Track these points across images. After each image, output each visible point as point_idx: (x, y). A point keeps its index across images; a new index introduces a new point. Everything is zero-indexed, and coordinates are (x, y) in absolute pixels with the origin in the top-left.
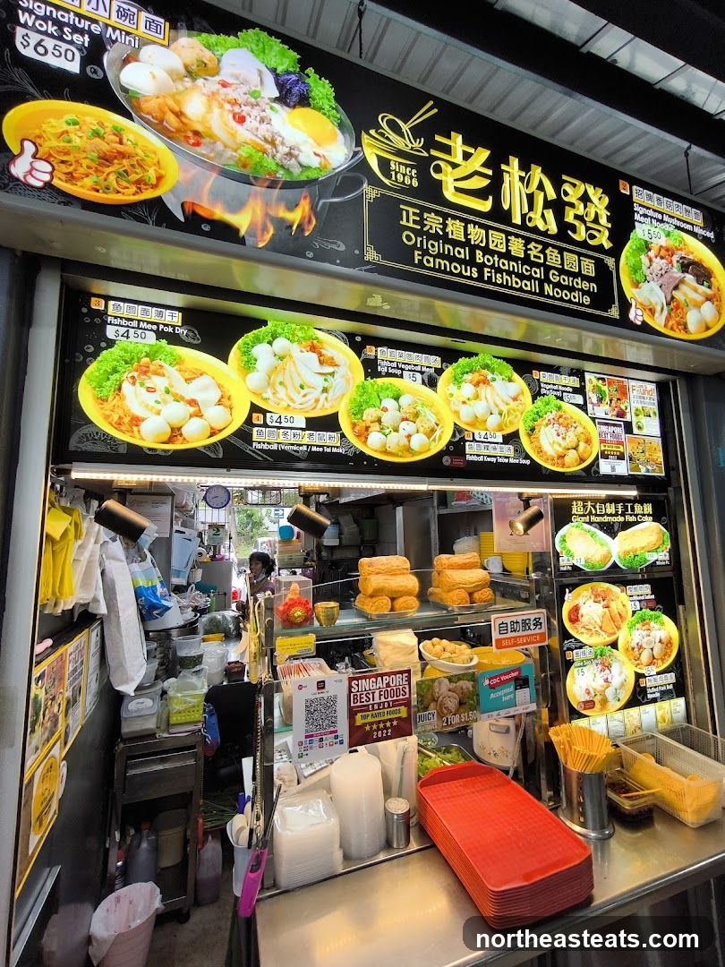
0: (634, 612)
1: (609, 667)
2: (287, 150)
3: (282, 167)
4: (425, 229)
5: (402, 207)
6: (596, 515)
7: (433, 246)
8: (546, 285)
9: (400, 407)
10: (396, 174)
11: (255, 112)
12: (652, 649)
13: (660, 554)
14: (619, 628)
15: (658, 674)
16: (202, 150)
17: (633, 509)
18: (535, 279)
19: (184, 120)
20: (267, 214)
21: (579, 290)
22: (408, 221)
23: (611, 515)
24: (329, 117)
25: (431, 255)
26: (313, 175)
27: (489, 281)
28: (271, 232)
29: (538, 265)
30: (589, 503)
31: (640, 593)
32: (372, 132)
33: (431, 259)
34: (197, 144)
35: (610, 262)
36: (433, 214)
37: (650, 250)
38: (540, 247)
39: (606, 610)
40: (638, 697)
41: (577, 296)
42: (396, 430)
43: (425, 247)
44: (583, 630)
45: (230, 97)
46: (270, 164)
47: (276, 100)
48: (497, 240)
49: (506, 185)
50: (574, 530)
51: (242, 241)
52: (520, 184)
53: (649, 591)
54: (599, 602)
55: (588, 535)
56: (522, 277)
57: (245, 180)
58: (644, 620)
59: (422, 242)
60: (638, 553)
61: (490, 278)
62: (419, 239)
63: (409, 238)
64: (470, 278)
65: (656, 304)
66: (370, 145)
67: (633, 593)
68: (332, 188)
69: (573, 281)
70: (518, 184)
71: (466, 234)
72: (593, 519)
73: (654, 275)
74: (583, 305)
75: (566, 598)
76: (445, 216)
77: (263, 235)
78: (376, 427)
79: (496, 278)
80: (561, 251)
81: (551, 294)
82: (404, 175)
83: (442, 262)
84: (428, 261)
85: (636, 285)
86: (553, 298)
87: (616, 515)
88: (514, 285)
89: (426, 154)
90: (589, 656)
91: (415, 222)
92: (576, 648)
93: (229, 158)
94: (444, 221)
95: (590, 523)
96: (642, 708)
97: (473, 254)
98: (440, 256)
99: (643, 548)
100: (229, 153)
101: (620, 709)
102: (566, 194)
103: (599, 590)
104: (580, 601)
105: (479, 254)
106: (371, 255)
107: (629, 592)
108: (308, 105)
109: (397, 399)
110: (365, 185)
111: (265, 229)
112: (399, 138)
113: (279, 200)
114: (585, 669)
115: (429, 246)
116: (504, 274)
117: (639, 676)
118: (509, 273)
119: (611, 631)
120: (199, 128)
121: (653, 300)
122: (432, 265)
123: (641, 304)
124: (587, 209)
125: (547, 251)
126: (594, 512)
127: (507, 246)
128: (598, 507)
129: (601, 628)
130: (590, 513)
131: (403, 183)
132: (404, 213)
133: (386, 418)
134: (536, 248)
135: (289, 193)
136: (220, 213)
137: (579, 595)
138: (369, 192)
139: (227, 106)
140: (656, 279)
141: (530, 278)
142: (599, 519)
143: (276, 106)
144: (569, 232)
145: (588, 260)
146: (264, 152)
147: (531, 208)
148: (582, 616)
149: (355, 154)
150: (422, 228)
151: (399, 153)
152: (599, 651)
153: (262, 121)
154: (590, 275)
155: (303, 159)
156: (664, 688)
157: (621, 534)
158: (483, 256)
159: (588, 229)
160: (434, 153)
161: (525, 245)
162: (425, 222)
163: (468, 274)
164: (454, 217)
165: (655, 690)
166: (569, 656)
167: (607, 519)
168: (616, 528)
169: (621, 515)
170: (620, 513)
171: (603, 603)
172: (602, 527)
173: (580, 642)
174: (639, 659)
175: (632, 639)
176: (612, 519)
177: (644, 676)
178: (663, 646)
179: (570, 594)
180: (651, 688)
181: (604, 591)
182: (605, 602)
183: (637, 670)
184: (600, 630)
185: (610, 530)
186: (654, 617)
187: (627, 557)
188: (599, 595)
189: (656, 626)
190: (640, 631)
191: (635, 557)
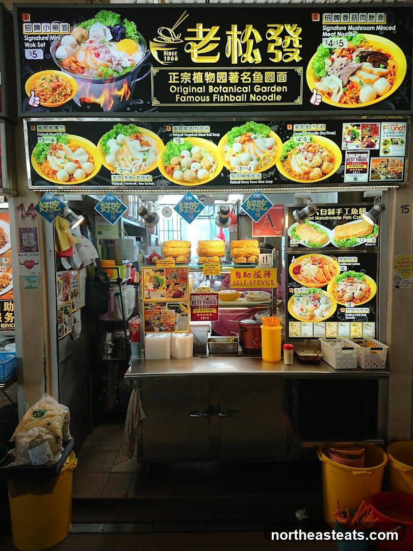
0: (342, 272)
1: (319, 299)
2: (117, 62)
3: (115, 71)
4: (181, 82)
5: (169, 74)
6: (320, 216)
7: (186, 90)
8: (251, 95)
10: (167, 56)
11: (103, 50)
12: (353, 293)
13: (368, 239)
14: (329, 280)
15: (355, 307)
16: (85, 74)
17: (350, 212)
18: (244, 93)
19: (78, 64)
20: (110, 95)
21: (274, 93)
22: (173, 80)
23: (332, 216)
24: (134, 40)
25: (184, 95)
26: (128, 71)
27: (216, 102)
28: (113, 102)
29: (247, 85)
31: (348, 261)
32: (155, 40)
33: (185, 97)
34: (83, 73)
35: (299, 70)
36: (186, 73)
37: (333, 54)
38: (249, 73)
39: (321, 269)
40: (338, 317)
41: (272, 97)
43: (181, 92)
44: (302, 278)
45: (93, 47)
46: (110, 71)
47: (112, 40)
48: (222, 77)
49: (229, 43)
51: (102, 110)
52: (238, 40)
53: (356, 261)
54: (316, 264)
55: (312, 228)
56: (235, 94)
57: (101, 82)
58: (349, 277)
59: (180, 89)
60: (350, 238)
61: (216, 100)
62: (178, 88)
63: (173, 89)
64: (206, 102)
65: (334, 89)
66: (153, 47)
67: (344, 261)
68: (136, 74)
69: (270, 89)
70: (236, 39)
71: (204, 78)
72: (317, 218)
73: (335, 70)
74: (276, 101)
75: (292, 261)
76: (192, 72)
77: (109, 104)
79: (220, 99)
80: (263, 72)
81: (254, 100)
82: (171, 56)
83: (190, 97)
84: (183, 99)
85: (319, 80)
86: (256, 102)
87: (336, 215)
88: (231, 100)
89: (182, 41)
90: (305, 292)
91: (176, 80)
92: (296, 287)
93: (95, 74)
94: (192, 75)
95: (314, 221)
96: (340, 323)
97: (207, 89)
98: (190, 94)
99: (355, 235)
100: (95, 72)
101: (323, 321)
102: (269, 35)
103: (316, 258)
104: (302, 263)
105: (211, 87)
106: (155, 102)
107: (339, 261)
108: (125, 38)
110: (152, 68)
111: (110, 102)
112: (168, 38)
113: (115, 87)
114: (301, 299)
115: (184, 91)
116: (225, 95)
117: (339, 306)
118: (228, 94)
119: (322, 281)
120: (83, 65)
121: (331, 87)
122: (185, 100)
123: (321, 91)
124: (285, 41)
125: (254, 75)
126: (318, 214)
127: (228, 78)
128: (321, 211)
129: (315, 278)
130: (316, 215)
131: (170, 61)
132: (171, 76)
134: (246, 75)
135: (119, 83)
136: (93, 99)
137: (302, 260)
138: (154, 71)
139: (93, 51)
140: (336, 73)
141: (240, 94)
142: (321, 218)
143: (112, 43)
144: (270, 59)
145: (282, 73)
146: (108, 67)
147: (244, 51)
148: (302, 271)
149: (147, 53)
150: (180, 82)
151: (169, 45)
152: (312, 291)
153: (106, 52)
154: (284, 81)
155: (124, 65)
156: (358, 315)
157: (338, 227)
158: (213, 89)
159: (283, 53)
160: (186, 39)
161: (239, 75)
162: (182, 78)
163: (204, 100)
164: (197, 71)
165: (352, 315)
166: (291, 290)
167: (327, 218)
168: (334, 224)
169: (339, 216)
170: (339, 214)
171: (319, 265)
172: (323, 223)
173: (300, 284)
174: (341, 297)
175: (338, 287)
176: (332, 218)
177: (344, 307)
178: (363, 293)
179: (295, 259)
180: (349, 314)
181: (320, 259)
182: (320, 265)
183: (339, 303)
184: (314, 280)
185: (330, 225)
186: (357, 275)
187: (341, 241)
188: (316, 261)
189: (358, 281)
190: (345, 283)
191: (347, 240)
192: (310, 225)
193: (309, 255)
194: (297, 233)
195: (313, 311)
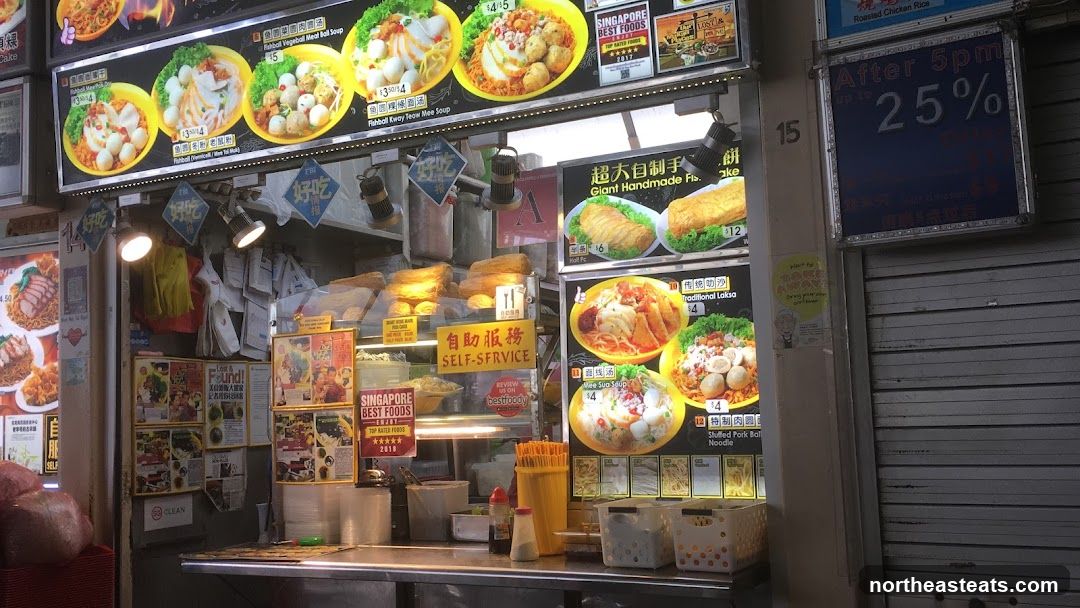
0: (692, 320)
1: (640, 394)
6: (631, 180)
9: (297, 79)
12: (725, 375)
14: (663, 341)
15: (732, 412)
23: (659, 177)
30: (620, 166)
31: (707, 289)
39: (642, 315)
40: (690, 440)
42: (295, 108)
44: (601, 342)
50: (594, 206)
53: (726, 286)
54: (630, 304)
55: (616, 212)
58: (712, 331)
60: (706, 228)
67: (696, 290)
72: (626, 187)
75: (577, 299)
78: (276, 110)
87: (668, 174)
90: (606, 376)
92: (588, 365)
95: (620, 194)
96: (696, 457)
99: (715, 221)
101: (654, 453)
103: (631, 287)
104: (599, 303)
107: (685, 290)
109: (293, 71)
114: (599, 394)
117: (691, 412)
119: (647, 345)
126: (627, 177)
128: (635, 169)
129: (630, 340)
130: (622, 179)
133: (285, 97)
137: (598, 294)
142: (635, 186)
148: (600, 322)
152: (624, 372)
156: (742, 435)
157: (676, 204)
165: (724, 435)
166: (577, 373)
167: (649, 184)
168: (666, 194)
169: (676, 175)
170: (676, 170)
171: (636, 305)
172: (641, 197)
173: (596, 357)
174: (696, 387)
175: (686, 358)
176: (660, 183)
177: (704, 412)
178: (750, 371)
179: (583, 294)
180: (716, 432)
181: (639, 289)
182: (641, 304)
183: (692, 403)
184: (628, 344)
185: (657, 200)
186: (732, 325)
187: (685, 237)
188: (630, 294)
189: (736, 341)
190: (702, 347)
191: (699, 234)
192: (612, 205)
193: (614, 283)
194: (585, 227)
195: (629, 424)
